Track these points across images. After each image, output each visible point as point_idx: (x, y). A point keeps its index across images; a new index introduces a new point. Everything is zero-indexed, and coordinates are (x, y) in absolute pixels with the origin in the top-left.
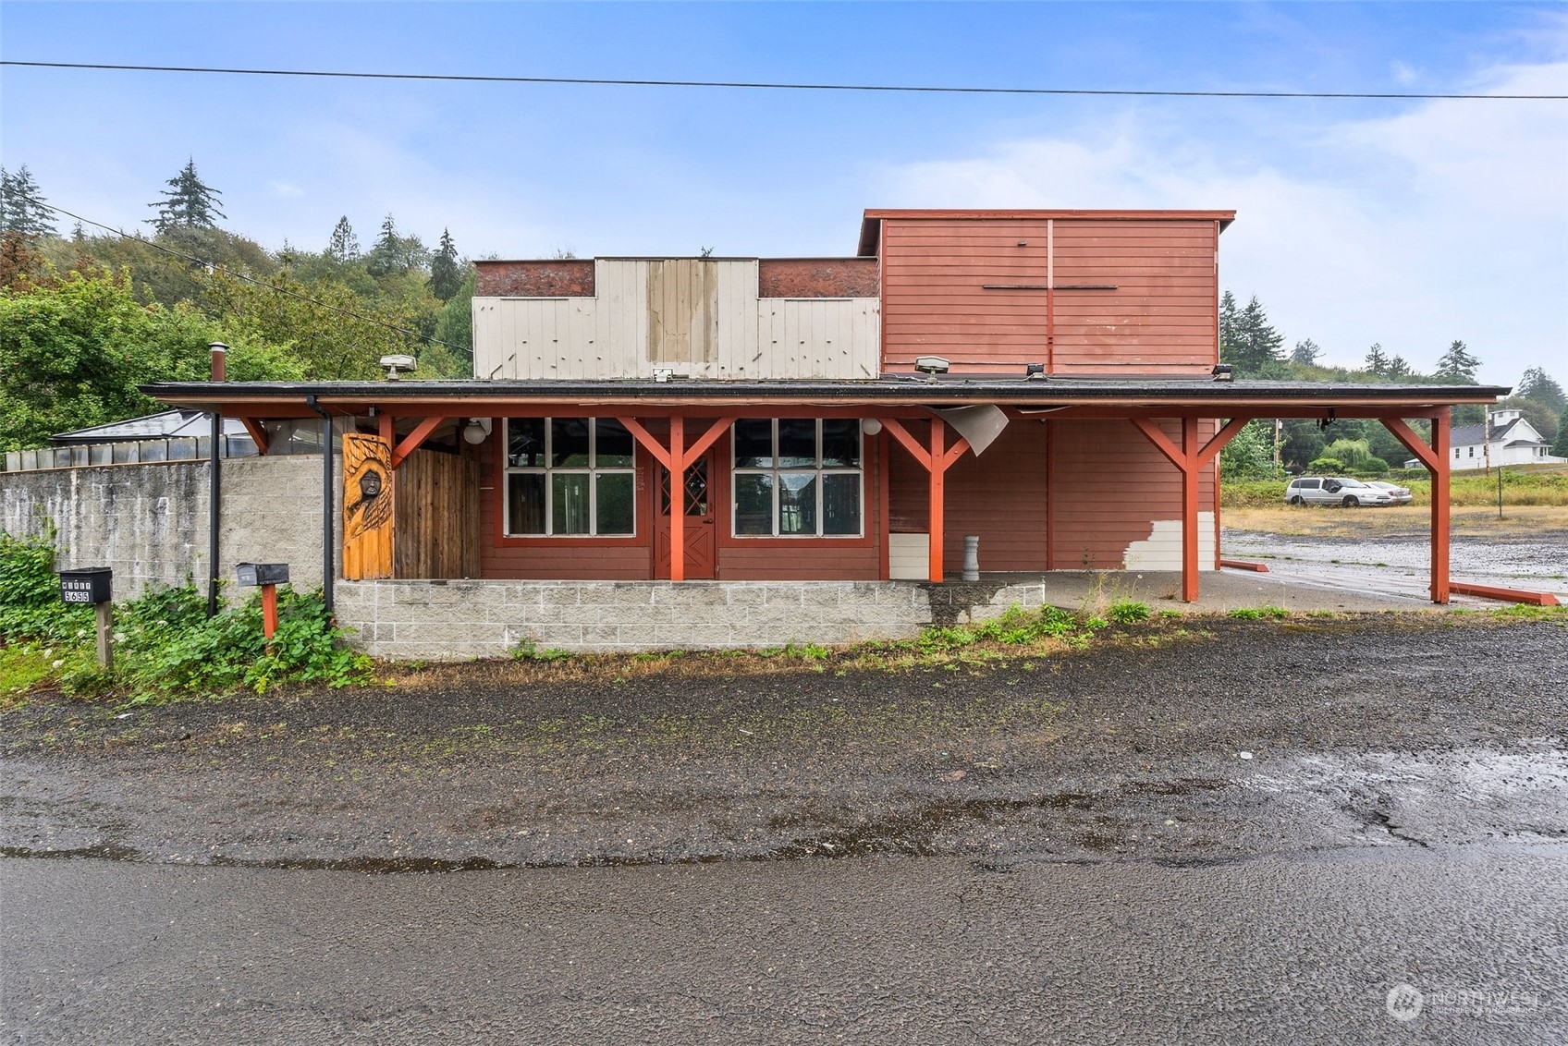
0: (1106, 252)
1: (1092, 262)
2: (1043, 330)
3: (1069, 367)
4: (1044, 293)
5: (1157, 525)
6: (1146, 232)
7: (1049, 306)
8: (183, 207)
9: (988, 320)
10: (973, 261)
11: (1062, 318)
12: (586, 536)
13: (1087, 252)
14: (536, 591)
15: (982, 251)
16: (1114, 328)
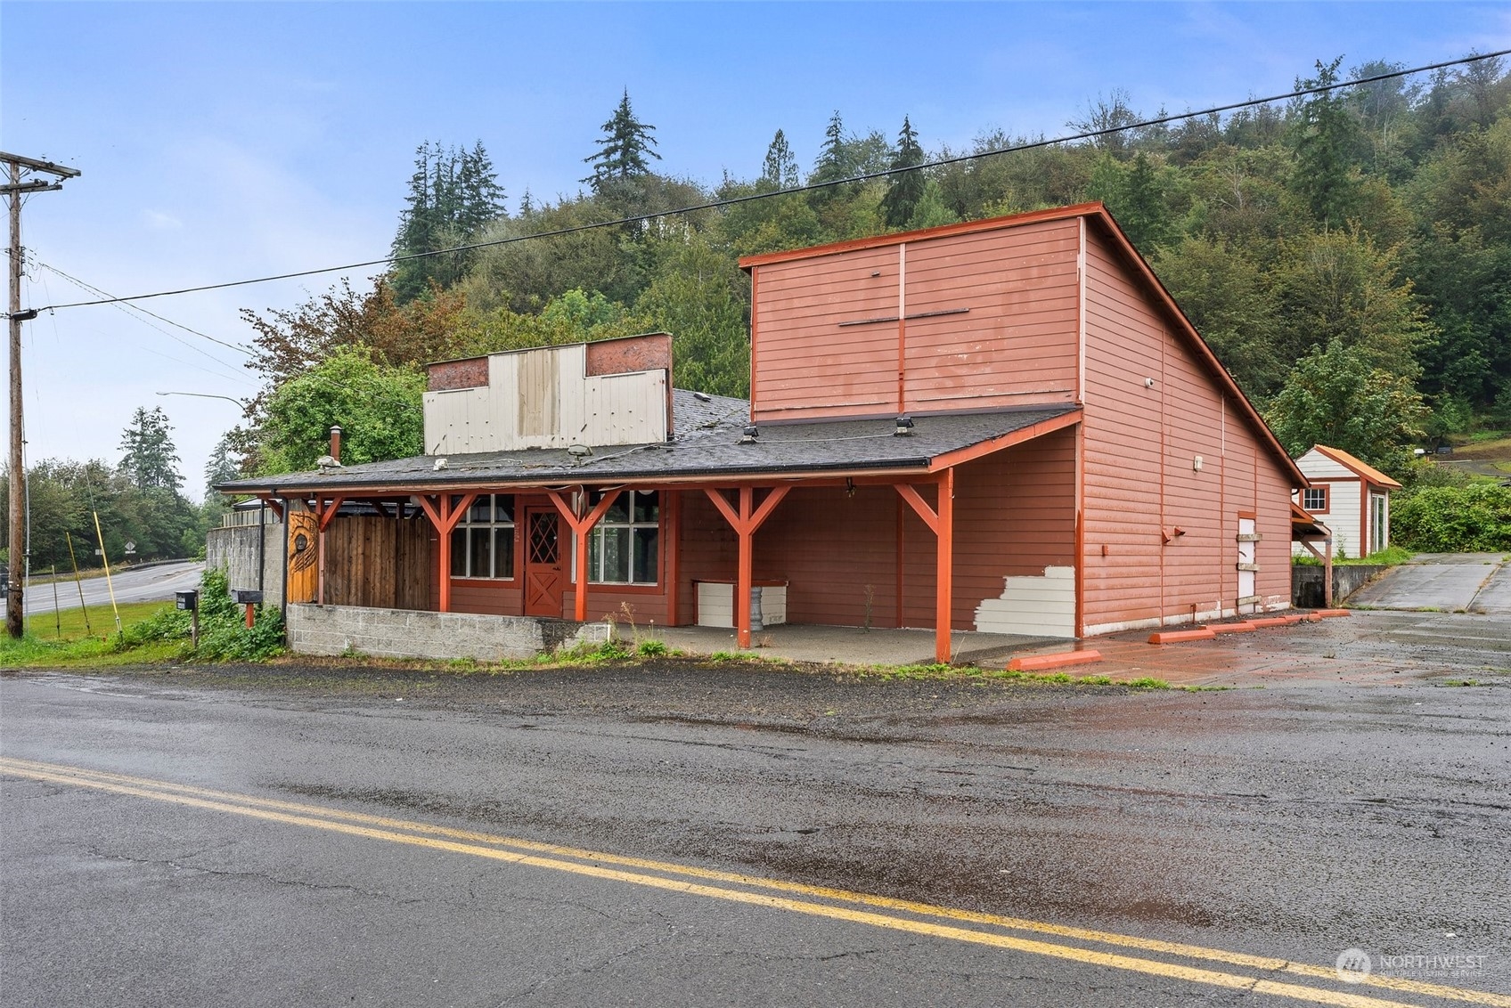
0: (958, 271)
1: (944, 285)
2: (895, 365)
3: (918, 403)
4: (897, 325)
5: (1011, 582)
6: (1001, 243)
7: (902, 338)
8: (617, 156)
9: (844, 360)
10: (830, 299)
11: (913, 350)
12: (487, 579)
13: (940, 274)
14: (358, 614)
15: (838, 287)
16: (965, 356)
